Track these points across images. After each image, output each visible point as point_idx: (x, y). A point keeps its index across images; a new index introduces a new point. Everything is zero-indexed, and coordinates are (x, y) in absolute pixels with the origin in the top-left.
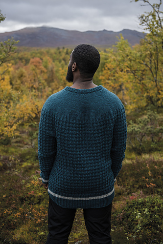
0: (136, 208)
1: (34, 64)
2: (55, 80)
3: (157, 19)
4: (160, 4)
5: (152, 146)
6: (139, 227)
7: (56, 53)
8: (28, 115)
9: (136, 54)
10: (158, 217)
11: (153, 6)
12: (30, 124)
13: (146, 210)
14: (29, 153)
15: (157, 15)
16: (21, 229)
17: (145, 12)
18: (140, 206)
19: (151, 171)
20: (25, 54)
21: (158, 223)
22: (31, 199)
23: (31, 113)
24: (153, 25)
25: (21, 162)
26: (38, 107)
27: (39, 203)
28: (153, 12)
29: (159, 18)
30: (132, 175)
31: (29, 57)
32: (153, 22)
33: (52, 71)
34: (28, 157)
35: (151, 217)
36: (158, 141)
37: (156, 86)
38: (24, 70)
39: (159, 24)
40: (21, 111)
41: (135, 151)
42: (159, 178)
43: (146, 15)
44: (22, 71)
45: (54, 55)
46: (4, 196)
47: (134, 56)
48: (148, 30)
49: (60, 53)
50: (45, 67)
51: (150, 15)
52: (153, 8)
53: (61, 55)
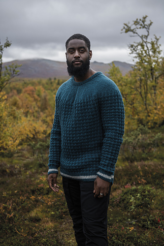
0: (130, 194)
1: (28, 92)
2: (48, 107)
3: (146, 48)
4: (148, 35)
5: (143, 156)
6: (133, 207)
7: (47, 84)
8: (26, 135)
9: (127, 79)
10: (148, 199)
11: (142, 37)
12: (28, 144)
13: (139, 195)
14: (32, 163)
15: (145, 45)
16: (35, 210)
17: (135, 42)
18: (133, 192)
19: (142, 171)
20: (17, 85)
21: (148, 204)
22: (41, 191)
23: (29, 133)
24: (142, 54)
25: (25, 170)
26: (36, 128)
27: (47, 194)
28: (141, 42)
29: (147, 47)
30: (126, 175)
31: (21, 87)
32: (142, 51)
33: (45, 99)
34: (31, 166)
35: (143, 200)
36: (149, 152)
37: (146, 109)
38: (17, 98)
39: (148, 53)
40: (20, 132)
41: (128, 160)
42: (149, 177)
43: (136, 45)
44: (15, 99)
45: (46, 85)
46: (16, 192)
47: (125, 81)
48: (138, 58)
49: (51, 83)
50: (39, 95)
51: (139, 45)
52: (142, 39)
53: (52, 86)
